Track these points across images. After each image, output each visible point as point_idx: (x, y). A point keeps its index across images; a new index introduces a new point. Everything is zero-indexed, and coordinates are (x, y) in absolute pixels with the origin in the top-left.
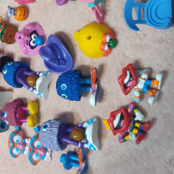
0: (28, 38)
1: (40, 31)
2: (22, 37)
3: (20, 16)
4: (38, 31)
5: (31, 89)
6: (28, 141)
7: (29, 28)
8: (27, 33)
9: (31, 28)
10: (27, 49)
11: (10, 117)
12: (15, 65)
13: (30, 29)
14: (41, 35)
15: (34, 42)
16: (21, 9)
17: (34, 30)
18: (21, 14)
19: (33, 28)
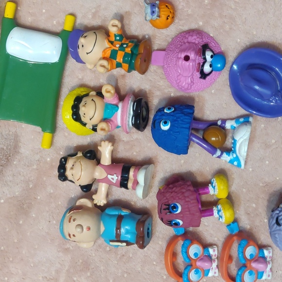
0: (200, 58)
1: (213, 44)
2: (192, 56)
3: (167, 19)
4: (211, 45)
5: (219, 153)
6: (214, 251)
7: (195, 39)
8: (197, 50)
9: (198, 39)
10: (193, 79)
11: (189, 211)
12: (185, 110)
13: (197, 42)
14: (218, 51)
15: (211, 66)
16: (167, 6)
17: (203, 43)
18: (169, 16)
19: (201, 40)
